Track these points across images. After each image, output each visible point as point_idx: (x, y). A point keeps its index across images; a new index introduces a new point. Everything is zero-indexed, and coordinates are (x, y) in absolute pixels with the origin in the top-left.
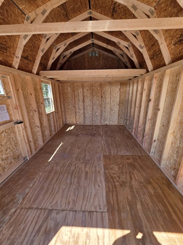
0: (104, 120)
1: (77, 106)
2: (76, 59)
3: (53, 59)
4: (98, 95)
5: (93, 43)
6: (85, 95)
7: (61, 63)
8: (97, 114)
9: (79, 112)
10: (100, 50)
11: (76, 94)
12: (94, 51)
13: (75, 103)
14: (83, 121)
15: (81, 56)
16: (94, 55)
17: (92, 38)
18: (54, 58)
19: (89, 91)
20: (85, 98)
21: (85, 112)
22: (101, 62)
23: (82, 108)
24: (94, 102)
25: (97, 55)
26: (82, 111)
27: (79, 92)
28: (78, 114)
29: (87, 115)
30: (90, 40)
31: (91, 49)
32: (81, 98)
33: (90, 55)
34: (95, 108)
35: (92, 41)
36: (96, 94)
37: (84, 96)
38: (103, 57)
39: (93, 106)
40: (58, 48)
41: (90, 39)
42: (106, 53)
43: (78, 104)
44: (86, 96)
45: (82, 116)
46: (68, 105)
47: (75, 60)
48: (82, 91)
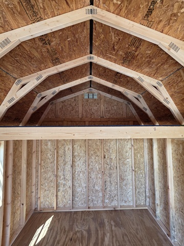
0: (109, 198)
1: (60, 174)
2: (65, 101)
3: (9, 101)
4: (98, 153)
5: (91, 81)
6: (76, 154)
7: (35, 107)
8: (96, 188)
9: (64, 185)
10: (100, 92)
11: (61, 152)
12: (91, 92)
13: (57, 169)
14: (71, 202)
15: (72, 98)
16: (91, 96)
17: (91, 74)
18: (13, 99)
19: (84, 148)
20: (77, 159)
21: (75, 184)
22: (102, 106)
23: (69, 176)
24: (91, 167)
25: (95, 97)
26: (70, 183)
27: (66, 149)
28: (61, 188)
29: (79, 190)
30: (87, 78)
31: (87, 90)
32: (69, 159)
33: (86, 97)
34: (93, 176)
35: (89, 78)
36: (95, 153)
37: (73, 156)
38: (105, 101)
39: (89, 173)
40: (23, 83)
41: (86, 76)
42: (109, 96)
43: (64, 169)
44: (79, 156)
45: (70, 192)
46: (45, 172)
47: (62, 102)
48: (71, 148)
